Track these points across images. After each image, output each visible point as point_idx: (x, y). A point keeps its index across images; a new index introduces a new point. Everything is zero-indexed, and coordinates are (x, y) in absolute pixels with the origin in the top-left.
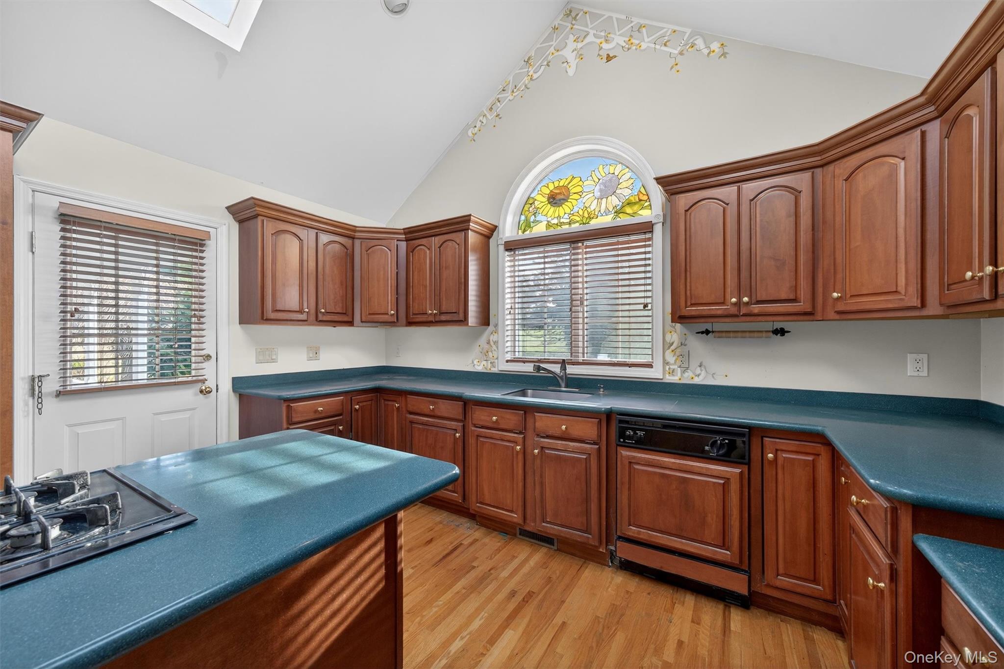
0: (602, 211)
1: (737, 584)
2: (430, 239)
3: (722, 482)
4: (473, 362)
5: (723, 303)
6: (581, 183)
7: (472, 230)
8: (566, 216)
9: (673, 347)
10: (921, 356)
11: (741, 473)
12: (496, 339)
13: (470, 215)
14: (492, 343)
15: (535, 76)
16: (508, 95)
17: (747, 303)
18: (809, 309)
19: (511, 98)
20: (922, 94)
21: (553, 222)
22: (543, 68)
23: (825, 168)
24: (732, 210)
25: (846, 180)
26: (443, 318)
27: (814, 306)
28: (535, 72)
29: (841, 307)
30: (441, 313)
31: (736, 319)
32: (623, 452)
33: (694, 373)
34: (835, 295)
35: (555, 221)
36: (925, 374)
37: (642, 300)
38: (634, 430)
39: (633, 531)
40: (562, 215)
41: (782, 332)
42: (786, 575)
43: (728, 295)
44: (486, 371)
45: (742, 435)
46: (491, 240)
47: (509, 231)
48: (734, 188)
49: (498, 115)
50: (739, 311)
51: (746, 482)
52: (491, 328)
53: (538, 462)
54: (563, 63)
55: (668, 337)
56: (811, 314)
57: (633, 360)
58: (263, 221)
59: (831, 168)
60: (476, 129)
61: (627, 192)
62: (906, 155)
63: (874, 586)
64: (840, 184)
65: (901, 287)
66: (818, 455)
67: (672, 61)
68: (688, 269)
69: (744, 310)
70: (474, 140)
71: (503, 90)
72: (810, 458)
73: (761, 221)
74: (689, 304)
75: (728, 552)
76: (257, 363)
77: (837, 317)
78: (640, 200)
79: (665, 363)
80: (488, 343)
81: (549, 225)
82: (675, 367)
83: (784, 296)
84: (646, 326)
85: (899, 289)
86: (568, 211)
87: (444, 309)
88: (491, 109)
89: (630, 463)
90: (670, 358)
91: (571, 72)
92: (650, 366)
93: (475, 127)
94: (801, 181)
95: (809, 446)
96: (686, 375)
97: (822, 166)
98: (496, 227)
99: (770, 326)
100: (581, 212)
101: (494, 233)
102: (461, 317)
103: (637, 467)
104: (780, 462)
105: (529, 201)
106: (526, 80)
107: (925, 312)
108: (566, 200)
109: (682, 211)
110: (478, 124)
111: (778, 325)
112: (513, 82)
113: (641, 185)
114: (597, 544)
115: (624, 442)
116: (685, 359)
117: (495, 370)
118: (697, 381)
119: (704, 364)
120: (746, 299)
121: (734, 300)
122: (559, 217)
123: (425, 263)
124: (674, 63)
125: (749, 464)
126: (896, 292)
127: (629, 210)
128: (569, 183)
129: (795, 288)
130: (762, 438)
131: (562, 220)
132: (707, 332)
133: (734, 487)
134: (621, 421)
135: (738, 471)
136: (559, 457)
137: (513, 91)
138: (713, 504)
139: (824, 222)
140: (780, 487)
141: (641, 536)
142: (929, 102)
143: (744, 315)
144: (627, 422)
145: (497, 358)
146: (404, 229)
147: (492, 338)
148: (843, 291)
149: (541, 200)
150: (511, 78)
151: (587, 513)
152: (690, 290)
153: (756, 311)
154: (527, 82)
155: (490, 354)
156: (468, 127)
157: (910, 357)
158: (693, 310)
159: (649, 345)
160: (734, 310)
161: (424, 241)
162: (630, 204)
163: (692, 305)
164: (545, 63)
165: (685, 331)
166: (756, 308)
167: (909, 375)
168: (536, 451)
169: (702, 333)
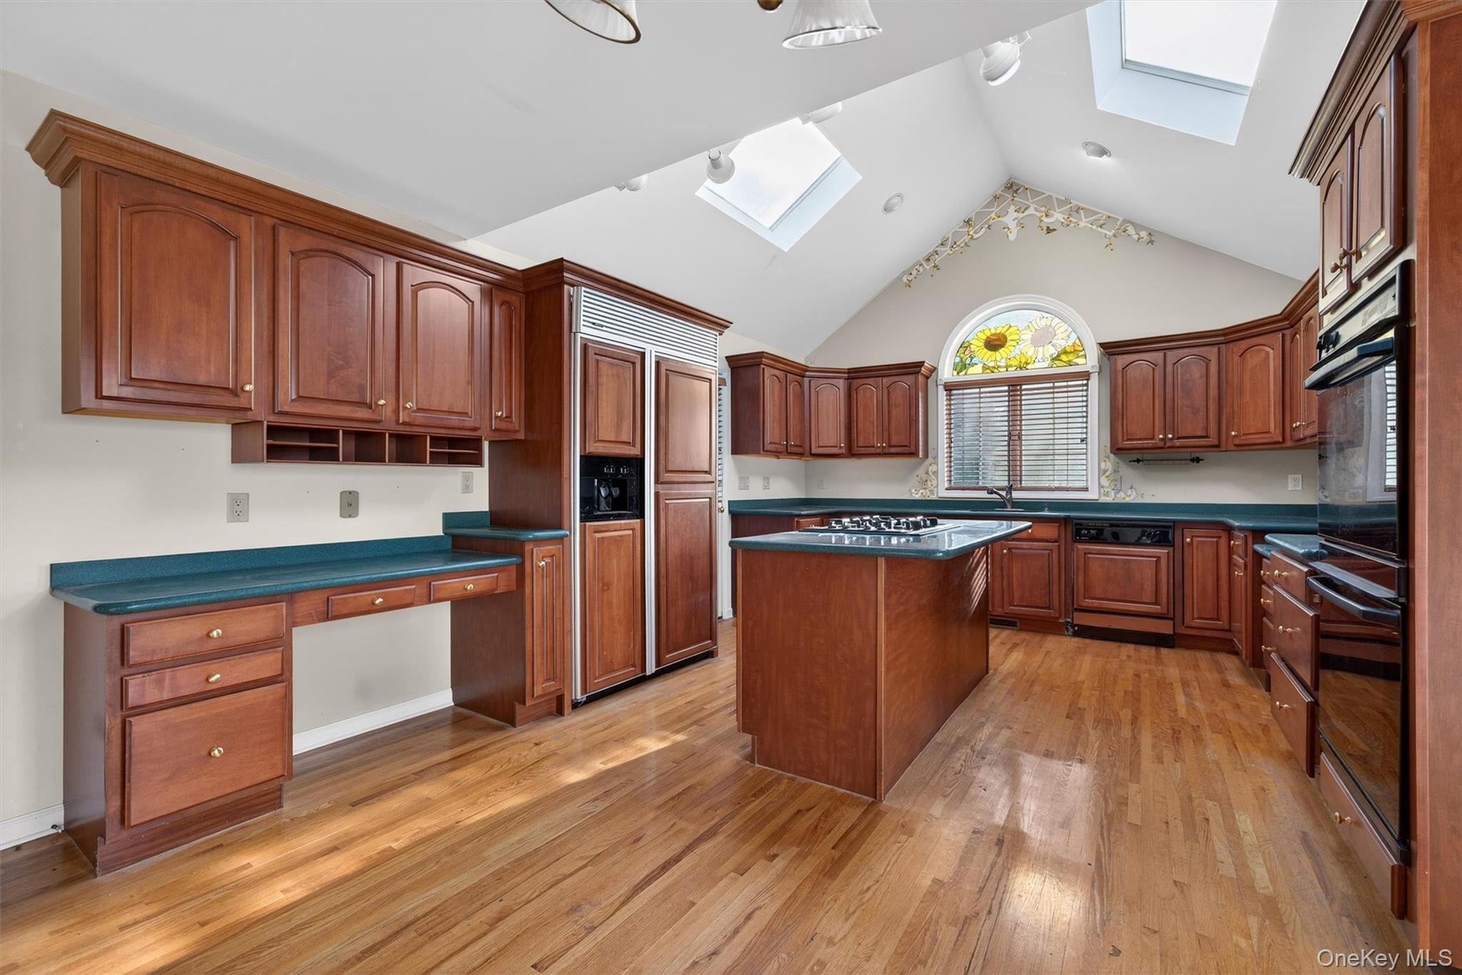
0: (1039, 358)
1: (1165, 628)
2: (877, 379)
3: (1155, 559)
4: (910, 491)
5: (1153, 439)
6: (1018, 332)
7: (922, 374)
8: (1003, 360)
9: (1107, 474)
10: (1297, 476)
11: (1168, 553)
12: (936, 470)
13: (924, 362)
14: (930, 473)
15: (976, 236)
16: (947, 250)
17: (1171, 439)
18: (1216, 442)
19: (951, 252)
20: (1281, 314)
21: (990, 365)
22: (984, 229)
23: (1228, 344)
24: (1159, 370)
25: (1240, 356)
26: (893, 450)
27: (1219, 441)
28: (975, 233)
29: (1237, 442)
30: (891, 446)
31: (1162, 451)
32: (1079, 547)
33: (1126, 494)
34: (1233, 433)
35: (992, 364)
36: (1301, 489)
37: (1080, 436)
38: (1088, 530)
39: (1088, 603)
40: (998, 359)
41: (1197, 460)
42: (1198, 618)
43: (1157, 432)
44: (924, 498)
45: (1169, 527)
46: (929, 380)
47: (947, 373)
48: (1161, 354)
49: (936, 266)
50: (1165, 444)
51: (1172, 559)
52: (930, 460)
53: (1006, 560)
54: (1004, 228)
55: (1103, 465)
56: (1218, 446)
57: (1070, 485)
58: (764, 369)
59: (1231, 345)
60: (912, 277)
61: (1063, 343)
62: (1275, 347)
63: (1265, 650)
64: (1236, 358)
65: (1272, 429)
66: (1220, 537)
67: (1107, 242)
68: (1125, 413)
69: (1168, 445)
70: (910, 286)
71: (942, 244)
72: (1215, 540)
73: (1182, 379)
74: (1125, 438)
75: (1159, 607)
76: (740, 489)
77: (1235, 448)
78: (1075, 350)
79: (1101, 486)
80: (927, 473)
81: (985, 368)
82: (1109, 490)
83: (1199, 434)
84: (1081, 457)
85: (1271, 430)
86: (1005, 356)
87: (893, 443)
88: (928, 260)
89: (1085, 553)
90: (1105, 482)
91: (1012, 237)
92: (1086, 489)
93: (911, 274)
94: (1212, 353)
95: (1214, 532)
96: (1118, 496)
97: (1225, 343)
98: (936, 368)
99: (1188, 456)
100: (1018, 357)
101: (933, 374)
102: (913, 449)
103: (1090, 556)
104: (1195, 543)
105: (964, 346)
106: (966, 238)
107: (1285, 445)
108: (1002, 346)
109: (1119, 368)
110: (914, 272)
111: (1194, 455)
112: (952, 238)
113: (1076, 337)
114: (1057, 616)
115: (1080, 538)
116: (1118, 483)
117: (934, 497)
118: (1128, 500)
119: (1134, 486)
120: (1170, 436)
121: (1161, 436)
122: (996, 360)
123: (872, 402)
124: (1108, 243)
125: (1173, 546)
126: (1269, 432)
127: (1064, 358)
128: (1007, 331)
129: (1206, 429)
130: (1183, 529)
131: (999, 364)
132: (1138, 461)
133: (1163, 562)
134: (1077, 524)
135: (1167, 551)
136: (1024, 555)
137: (952, 247)
138: (1149, 574)
139: (1227, 382)
140: (1195, 560)
141: (1095, 605)
142: (1285, 319)
143: (1168, 447)
144: (1081, 524)
145: (937, 486)
146: (848, 369)
147: (930, 469)
148: (1238, 431)
149: (977, 345)
150: (950, 234)
151: (1049, 593)
152: (1127, 429)
153: (1178, 444)
154: (967, 241)
155: (929, 482)
156: (904, 273)
157: (1290, 477)
158: (1127, 444)
159: (1084, 473)
160: (1161, 444)
161: (870, 381)
162: (1065, 352)
163: (1128, 440)
164: (986, 226)
165: (1117, 460)
166: (1178, 443)
167: (1289, 489)
168: (1005, 551)
169: (1134, 461)
